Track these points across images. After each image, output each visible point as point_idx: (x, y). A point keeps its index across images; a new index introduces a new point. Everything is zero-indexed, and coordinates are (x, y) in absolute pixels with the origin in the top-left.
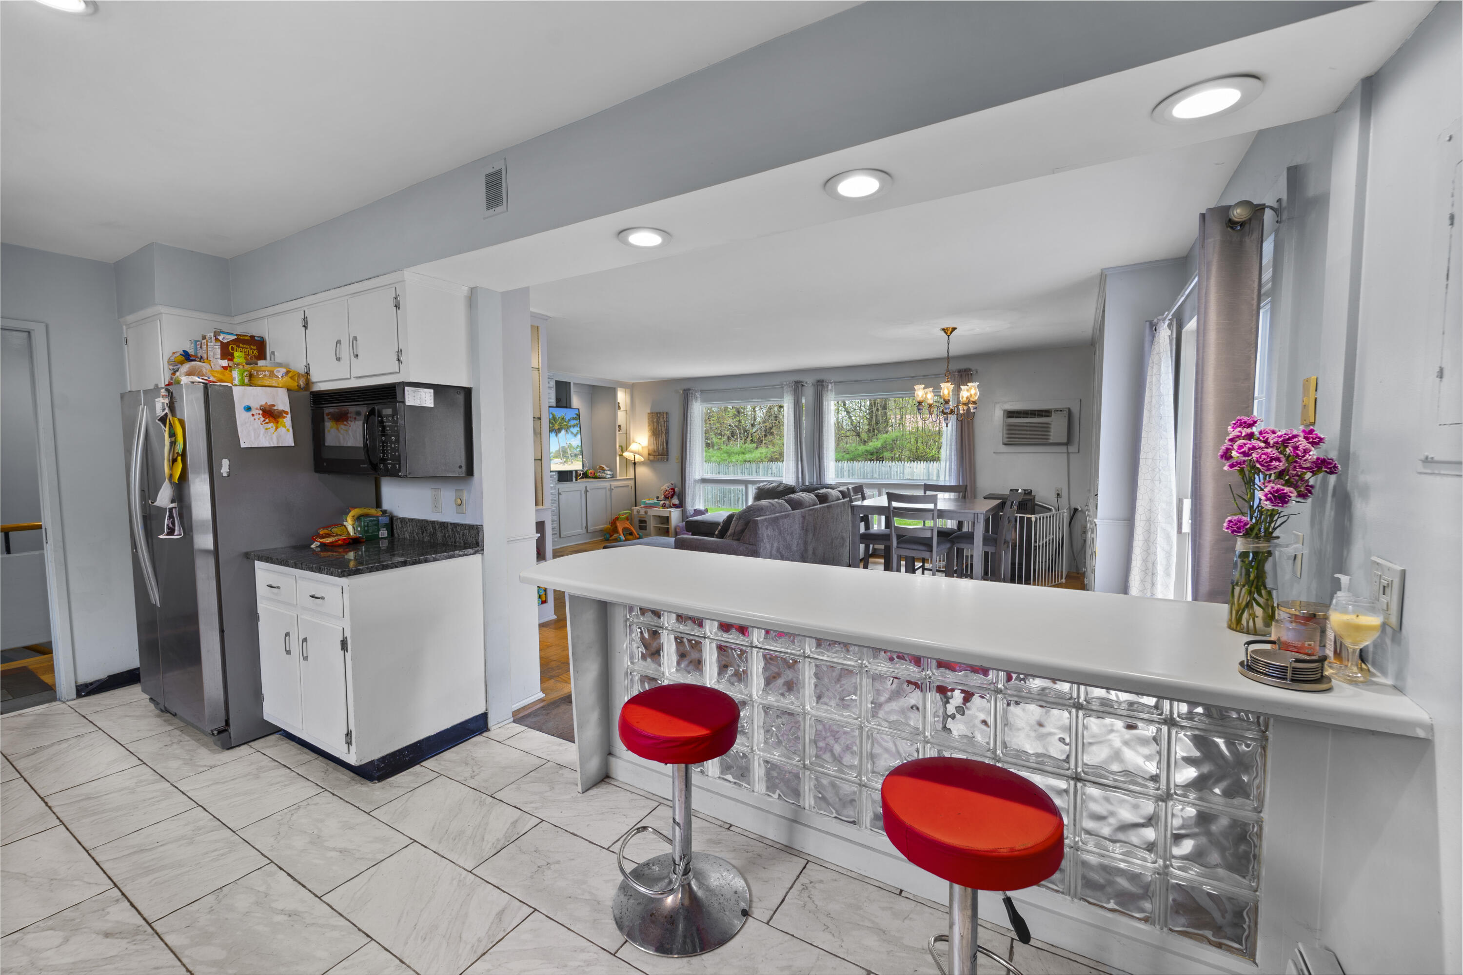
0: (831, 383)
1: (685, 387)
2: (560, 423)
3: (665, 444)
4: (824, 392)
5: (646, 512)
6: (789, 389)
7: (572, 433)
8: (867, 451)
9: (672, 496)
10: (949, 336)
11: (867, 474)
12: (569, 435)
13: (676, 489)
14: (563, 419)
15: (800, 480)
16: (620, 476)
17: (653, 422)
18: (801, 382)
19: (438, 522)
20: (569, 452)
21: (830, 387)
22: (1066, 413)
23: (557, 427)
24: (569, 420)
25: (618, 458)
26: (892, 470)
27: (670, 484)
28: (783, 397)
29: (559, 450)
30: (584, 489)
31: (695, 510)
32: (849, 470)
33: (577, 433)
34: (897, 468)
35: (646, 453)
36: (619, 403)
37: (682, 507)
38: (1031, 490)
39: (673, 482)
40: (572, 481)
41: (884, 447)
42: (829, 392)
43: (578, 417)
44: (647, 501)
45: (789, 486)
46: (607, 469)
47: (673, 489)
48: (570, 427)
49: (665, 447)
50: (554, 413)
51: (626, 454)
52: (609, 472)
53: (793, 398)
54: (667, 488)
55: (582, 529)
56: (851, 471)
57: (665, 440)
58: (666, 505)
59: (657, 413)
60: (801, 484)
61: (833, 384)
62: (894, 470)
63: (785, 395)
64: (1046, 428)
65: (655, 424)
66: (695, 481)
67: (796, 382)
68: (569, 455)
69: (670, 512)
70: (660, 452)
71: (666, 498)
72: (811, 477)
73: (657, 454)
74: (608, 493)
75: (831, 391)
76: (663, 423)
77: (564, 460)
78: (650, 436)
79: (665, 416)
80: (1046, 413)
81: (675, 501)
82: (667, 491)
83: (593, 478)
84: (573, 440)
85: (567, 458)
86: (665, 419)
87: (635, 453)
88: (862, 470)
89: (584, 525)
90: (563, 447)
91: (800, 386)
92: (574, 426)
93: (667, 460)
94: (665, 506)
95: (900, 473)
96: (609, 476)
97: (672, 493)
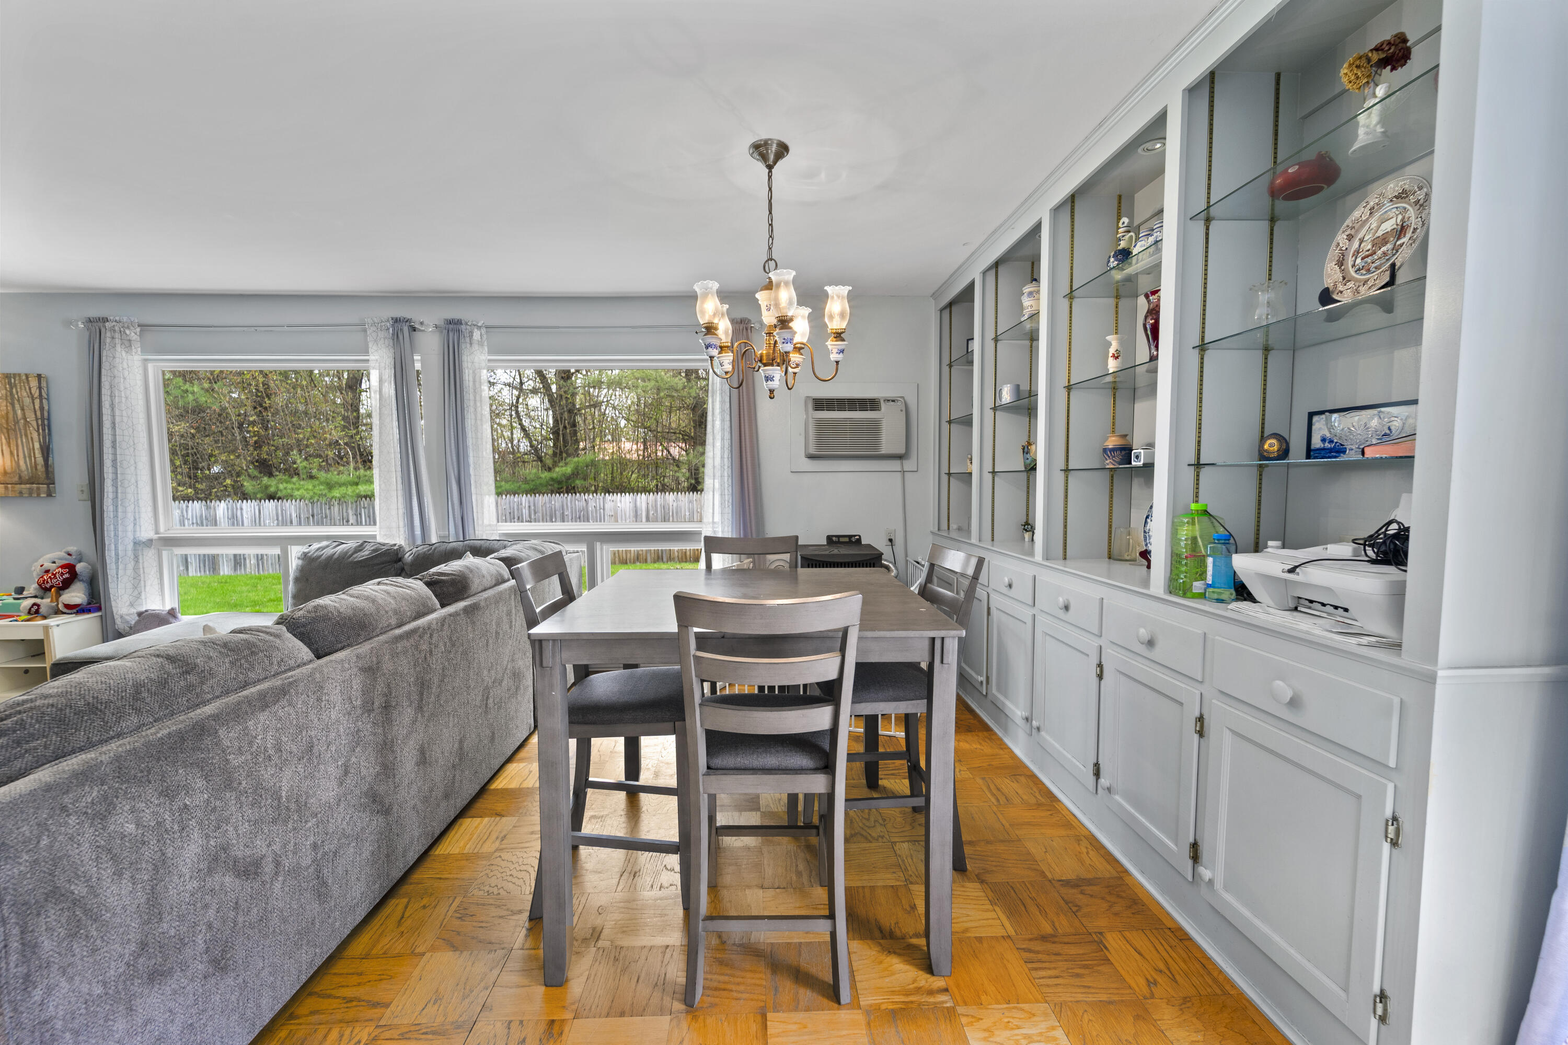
0: (479, 328)
1: (94, 313)
3: (38, 454)
4: (463, 346)
6: (382, 334)
8: (552, 479)
9: (66, 585)
10: (770, 168)
11: (555, 511)
13: (80, 567)
15: (418, 531)
18: (408, 321)
21: (477, 335)
22: (900, 405)
26: (590, 504)
27: (62, 554)
28: (366, 352)
31: (140, 614)
32: (529, 507)
34: (596, 502)
37: (97, 609)
38: (860, 536)
39: (72, 549)
41: (575, 474)
42: (476, 346)
45: (385, 548)
47: (71, 568)
49: (40, 460)
53: (391, 355)
54: (48, 565)
56: (532, 508)
57: (37, 445)
58: (43, 610)
60: (419, 542)
61: (484, 330)
62: (592, 504)
63: (372, 347)
64: (874, 428)
66: (137, 544)
67: (396, 321)
69: (46, 628)
70: (26, 475)
71: (44, 589)
72: (443, 523)
73: (16, 479)
75: (481, 344)
76: (27, 401)
79: (34, 383)
80: (871, 404)
81: (76, 595)
82: (47, 571)
86: (36, 392)
88: (548, 506)
91: (406, 329)
93: (49, 494)
94: (37, 612)
95: (600, 509)
97: (67, 576)
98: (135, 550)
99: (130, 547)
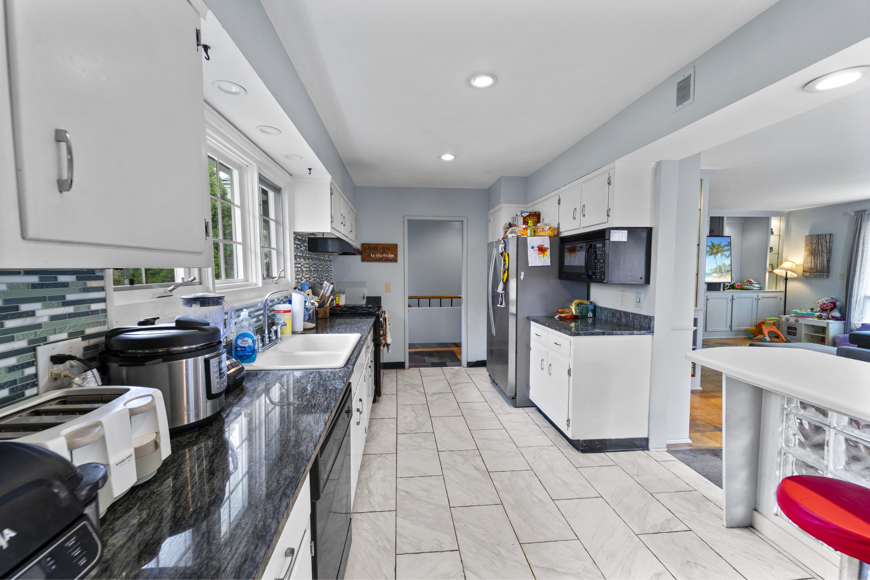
1: (860, 209)
2: (717, 248)
3: (825, 262)
5: (797, 321)
7: (725, 256)
9: (832, 309)
12: (724, 257)
14: (719, 245)
16: (768, 289)
17: (812, 243)
19: (623, 312)
20: (724, 269)
23: (715, 251)
24: (724, 247)
25: (767, 274)
27: (830, 298)
29: (717, 268)
30: (730, 297)
31: (863, 325)
33: (729, 256)
35: (800, 270)
36: (772, 229)
37: (844, 320)
39: (834, 297)
40: (720, 290)
43: (729, 244)
44: (799, 311)
46: (754, 282)
47: (834, 304)
48: (724, 251)
49: (826, 264)
50: (713, 242)
51: (776, 271)
52: (757, 285)
54: (825, 302)
55: (726, 327)
57: (825, 259)
58: (823, 317)
59: (818, 236)
65: (814, 245)
66: (866, 297)
68: (724, 271)
69: (828, 323)
70: (819, 270)
71: (823, 310)
73: (815, 271)
74: (755, 302)
76: (824, 244)
77: (720, 274)
78: (807, 256)
79: (828, 237)
81: (836, 314)
82: (824, 304)
83: (739, 289)
84: (726, 260)
85: (722, 273)
86: (828, 240)
87: (787, 270)
89: (729, 324)
90: (719, 266)
92: (727, 250)
93: (828, 276)
94: (821, 317)
96: (757, 289)
97: (832, 306)
98: (864, 299)
99: (862, 298)
